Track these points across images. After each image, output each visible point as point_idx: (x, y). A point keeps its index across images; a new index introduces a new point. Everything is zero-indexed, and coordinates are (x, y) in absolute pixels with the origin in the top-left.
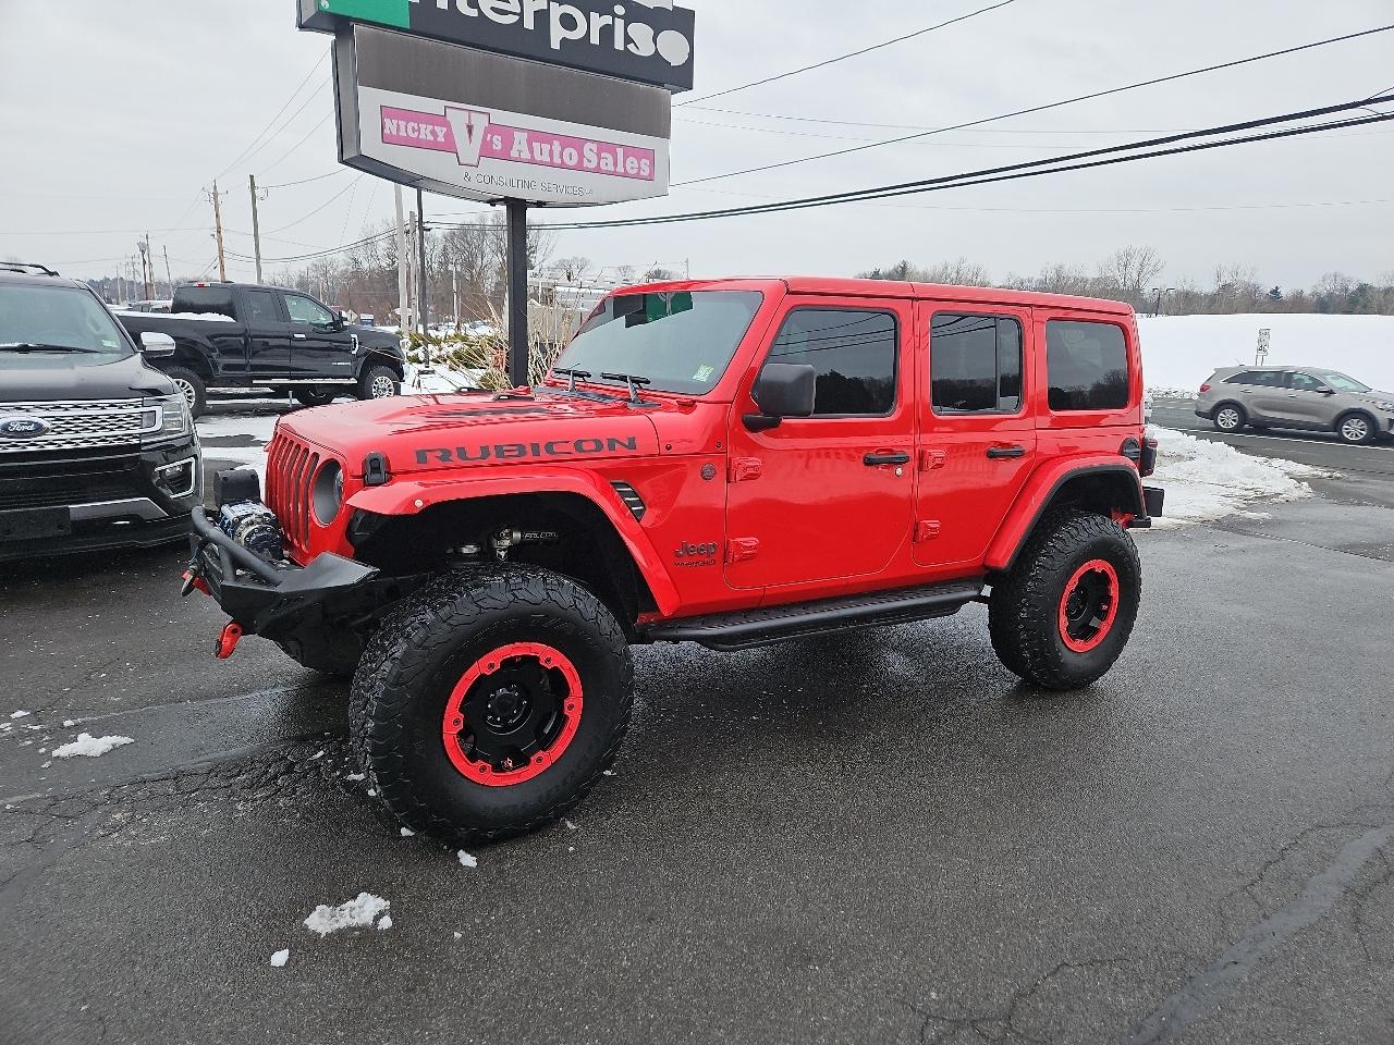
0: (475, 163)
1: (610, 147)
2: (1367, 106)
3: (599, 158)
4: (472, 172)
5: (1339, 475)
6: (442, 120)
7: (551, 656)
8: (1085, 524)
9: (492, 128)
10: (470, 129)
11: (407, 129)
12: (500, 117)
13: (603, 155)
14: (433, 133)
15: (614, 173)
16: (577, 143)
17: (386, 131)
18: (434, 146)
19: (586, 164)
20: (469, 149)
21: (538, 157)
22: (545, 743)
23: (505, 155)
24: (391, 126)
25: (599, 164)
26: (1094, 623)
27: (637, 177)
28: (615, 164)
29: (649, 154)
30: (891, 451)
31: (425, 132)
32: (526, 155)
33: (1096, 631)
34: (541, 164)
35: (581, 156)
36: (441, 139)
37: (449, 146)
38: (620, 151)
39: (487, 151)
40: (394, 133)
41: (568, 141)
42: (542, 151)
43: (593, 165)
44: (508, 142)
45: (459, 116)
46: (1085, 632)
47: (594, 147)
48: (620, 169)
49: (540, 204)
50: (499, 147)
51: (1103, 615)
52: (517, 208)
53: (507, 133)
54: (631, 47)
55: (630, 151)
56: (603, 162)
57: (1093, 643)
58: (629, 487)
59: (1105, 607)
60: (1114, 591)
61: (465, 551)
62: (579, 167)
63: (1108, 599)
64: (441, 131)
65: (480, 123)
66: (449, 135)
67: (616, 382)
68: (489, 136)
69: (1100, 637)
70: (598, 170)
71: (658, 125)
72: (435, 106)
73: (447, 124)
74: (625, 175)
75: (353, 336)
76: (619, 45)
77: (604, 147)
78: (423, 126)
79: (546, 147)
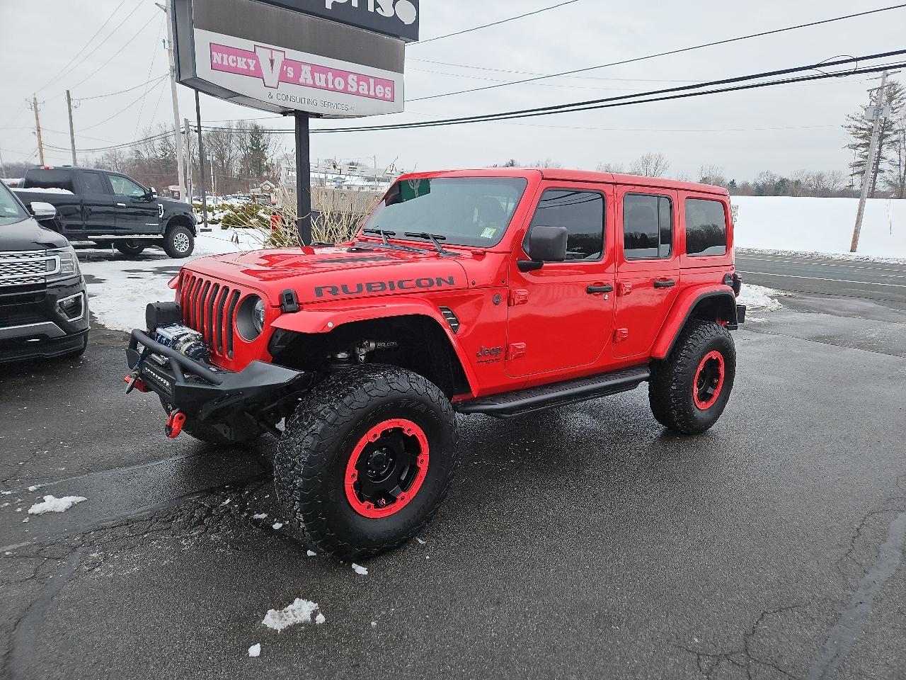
0: (276, 86)
1: (365, 78)
2: (817, 68)
3: (359, 85)
4: (274, 92)
5: (790, 294)
6: (252, 55)
7: (411, 428)
8: (709, 329)
9: (286, 62)
10: (272, 62)
11: (229, 60)
12: (293, 54)
13: (361, 83)
14: (247, 64)
15: (369, 96)
16: (344, 74)
17: (214, 61)
18: (246, 73)
19: (350, 89)
20: (272, 76)
21: (318, 83)
22: (405, 486)
23: (295, 81)
24: (217, 57)
25: (358, 89)
26: (710, 391)
27: (383, 99)
28: (369, 90)
29: (390, 84)
30: (601, 284)
31: (241, 64)
32: (310, 81)
33: (711, 396)
34: (320, 88)
35: (346, 83)
36: (252, 68)
37: (257, 74)
38: (372, 81)
39: (283, 78)
40: (220, 62)
41: (338, 73)
42: (320, 79)
43: (354, 90)
44: (298, 73)
45: (264, 52)
46: (705, 397)
47: (355, 78)
48: (372, 93)
49: (318, 116)
50: (292, 76)
51: (715, 386)
52: (302, 118)
53: (297, 66)
54: (378, 10)
55: (378, 81)
56: (361, 88)
57: (710, 404)
58: (449, 310)
59: (716, 381)
60: (722, 370)
61: (340, 356)
62: (345, 91)
63: (718, 376)
64: (252, 63)
65: (278, 58)
66: (258, 66)
67: (418, 239)
68: (285, 67)
69: (714, 399)
70: (357, 93)
71: (396, 65)
72: (247, 45)
73: (256, 58)
74: (375, 97)
75: (159, 205)
76: (371, 8)
77: (362, 78)
78: (239, 59)
79: (323, 77)
